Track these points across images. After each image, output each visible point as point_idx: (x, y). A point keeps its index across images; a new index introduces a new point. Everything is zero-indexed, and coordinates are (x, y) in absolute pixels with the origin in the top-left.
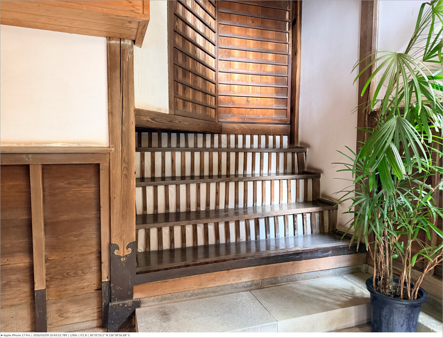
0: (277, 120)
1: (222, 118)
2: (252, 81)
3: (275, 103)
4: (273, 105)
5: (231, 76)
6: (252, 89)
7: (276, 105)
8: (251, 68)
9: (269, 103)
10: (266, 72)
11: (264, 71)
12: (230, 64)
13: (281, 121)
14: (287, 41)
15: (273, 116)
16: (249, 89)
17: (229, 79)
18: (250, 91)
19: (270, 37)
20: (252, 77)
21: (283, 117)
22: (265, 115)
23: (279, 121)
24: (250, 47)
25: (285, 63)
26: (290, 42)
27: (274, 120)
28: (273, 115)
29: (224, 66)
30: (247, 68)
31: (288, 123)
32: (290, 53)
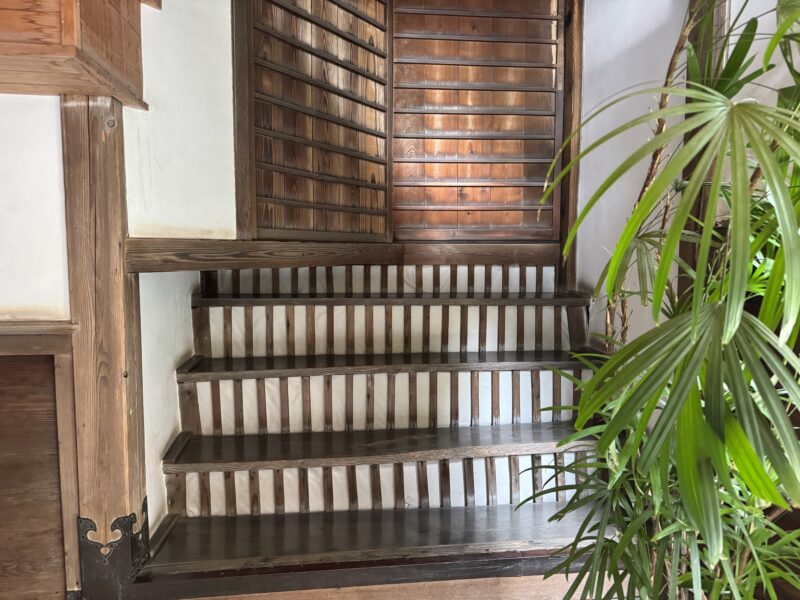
0: (527, 233)
1: (405, 233)
2: (472, 152)
3: (525, 196)
4: (520, 200)
5: (424, 145)
6: (473, 169)
7: (527, 202)
8: (470, 126)
9: (510, 198)
10: (505, 131)
11: (499, 130)
12: (423, 119)
13: (537, 234)
14: (554, 62)
15: (521, 224)
16: (464, 171)
17: (421, 150)
18: (469, 175)
19: (511, 55)
20: (471, 144)
21: (545, 228)
22: (500, 223)
23: (533, 235)
24: (467, 80)
25: (548, 108)
26: (561, 63)
27: (521, 233)
28: (518, 223)
29: (408, 126)
30: (460, 127)
31: (554, 239)
32: (560, 88)
